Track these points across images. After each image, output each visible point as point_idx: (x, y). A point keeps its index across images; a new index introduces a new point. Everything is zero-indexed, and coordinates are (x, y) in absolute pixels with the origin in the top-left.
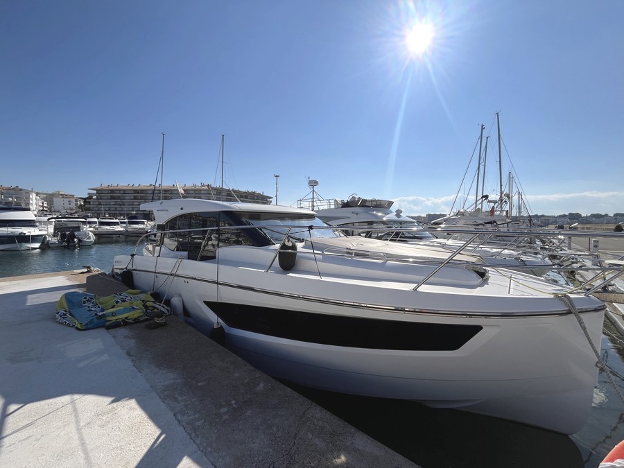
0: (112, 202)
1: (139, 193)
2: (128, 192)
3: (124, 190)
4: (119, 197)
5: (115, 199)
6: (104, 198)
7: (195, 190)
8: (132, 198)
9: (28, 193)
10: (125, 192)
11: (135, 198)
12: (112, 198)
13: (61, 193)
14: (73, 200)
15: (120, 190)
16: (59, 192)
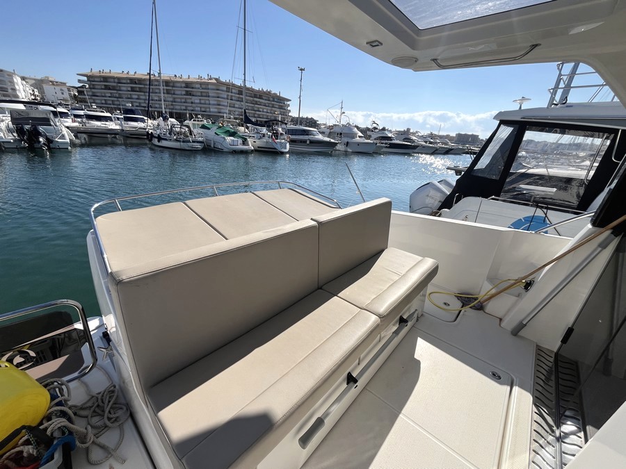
0: (108, 93)
1: (136, 83)
2: (124, 81)
3: (119, 79)
4: (113, 87)
5: (110, 89)
6: (96, 87)
7: (201, 84)
8: (129, 89)
9: (11, 75)
10: (119, 80)
11: (133, 90)
12: (107, 88)
13: (50, 79)
15: (114, 78)
16: (48, 78)
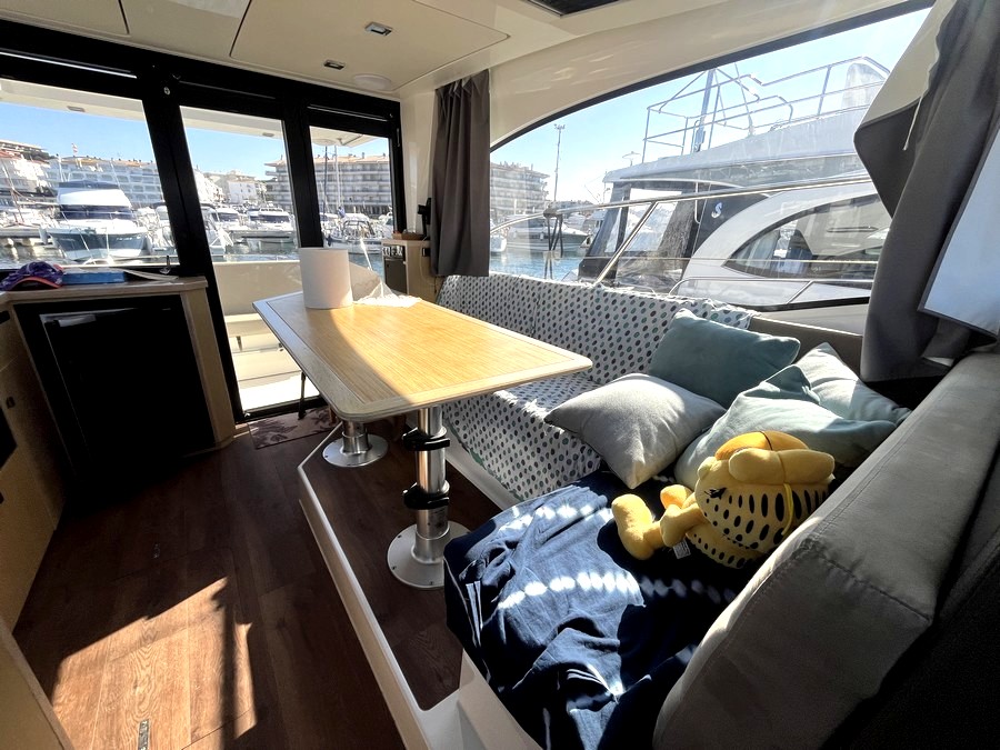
13: (237, 174)
14: (252, 185)
16: (235, 172)
